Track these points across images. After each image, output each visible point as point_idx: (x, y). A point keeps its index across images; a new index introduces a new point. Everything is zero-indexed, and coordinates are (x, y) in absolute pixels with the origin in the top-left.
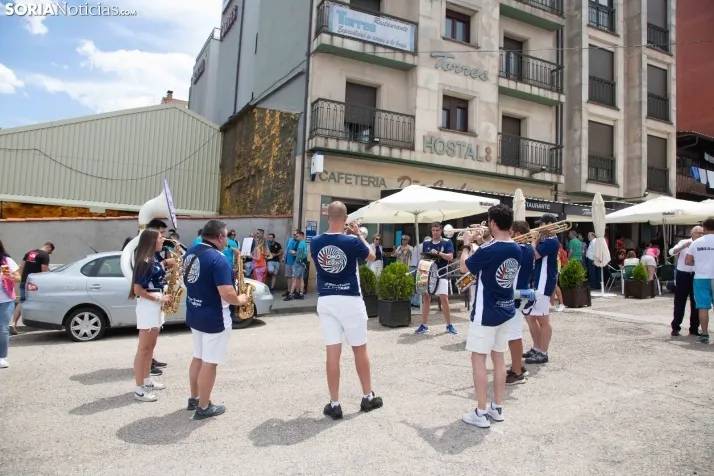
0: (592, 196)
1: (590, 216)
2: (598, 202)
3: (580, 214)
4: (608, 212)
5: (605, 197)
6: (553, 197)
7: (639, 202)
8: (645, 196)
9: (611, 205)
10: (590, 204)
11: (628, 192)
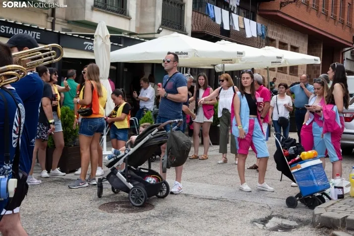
0: (94, 26)
1: (92, 51)
2: (102, 34)
3: (82, 48)
4: (113, 48)
5: (111, 30)
6: (49, 25)
7: (150, 39)
8: (159, 32)
9: (119, 40)
10: (92, 37)
11: (141, 26)
